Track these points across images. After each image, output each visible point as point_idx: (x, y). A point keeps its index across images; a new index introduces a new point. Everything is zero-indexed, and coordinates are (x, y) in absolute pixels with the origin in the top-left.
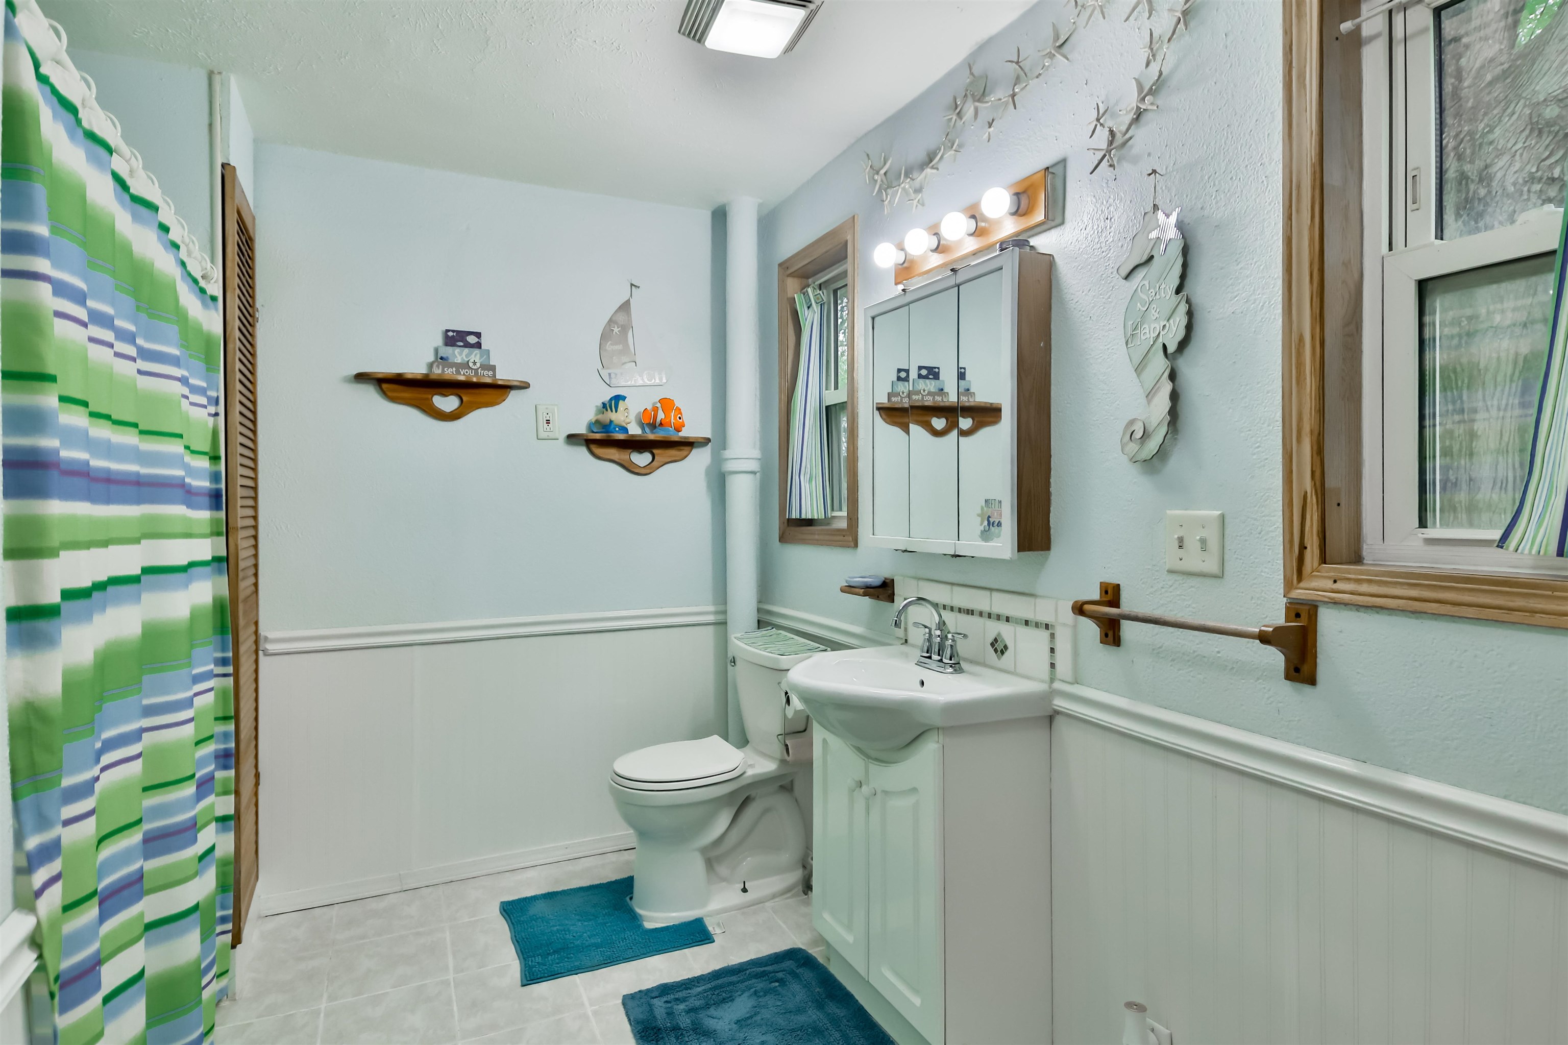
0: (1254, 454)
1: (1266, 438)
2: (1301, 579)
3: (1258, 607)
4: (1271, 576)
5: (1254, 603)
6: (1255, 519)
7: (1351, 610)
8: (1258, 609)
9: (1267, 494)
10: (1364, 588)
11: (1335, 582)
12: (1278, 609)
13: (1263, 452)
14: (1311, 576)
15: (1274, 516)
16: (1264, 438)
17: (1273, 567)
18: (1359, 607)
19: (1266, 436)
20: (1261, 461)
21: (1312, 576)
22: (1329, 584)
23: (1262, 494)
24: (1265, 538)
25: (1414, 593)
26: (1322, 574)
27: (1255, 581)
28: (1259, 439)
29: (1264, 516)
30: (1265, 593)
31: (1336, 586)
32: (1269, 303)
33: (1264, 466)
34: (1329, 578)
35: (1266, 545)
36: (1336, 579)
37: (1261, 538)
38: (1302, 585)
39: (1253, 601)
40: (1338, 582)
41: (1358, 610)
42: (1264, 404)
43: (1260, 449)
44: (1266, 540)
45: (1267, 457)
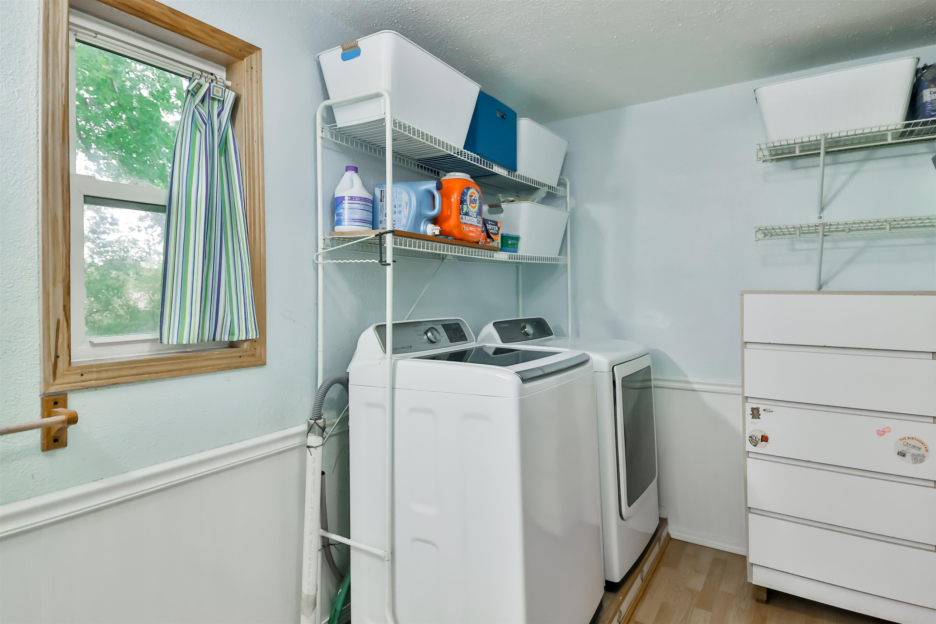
0: (7, 292)
1: (19, 281)
2: (56, 378)
3: (13, 407)
4: (25, 382)
5: (8, 405)
6: (10, 342)
7: (91, 390)
8: (12, 409)
9: (21, 322)
10: (104, 375)
11: (82, 375)
12: (32, 404)
13: (16, 291)
14: (63, 375)
15: (27, 338)
16: (16, 281)
17: (27, 374)
18: (96, 387)
19: (18, 279)
20: (14, 298)
21: (65, 375)
22: (79, 378)
23: (16, 322)
24: (19, 355)
25: (135, 371)
26: (72, 372)
27: (9, 388)
28: (12, 281)
29: (18, 338)
30: (19, 395)
31: (83, 378)
32: (21, 183)
33: (17, 301)
34: (77, 373)
35: (20, 360)
36: (82, 373)
37: (16, 354)
38: (57, 382)
39: (7, 404)
40: (84, 375)
41: (96, 390)
42: (16, 256)
43: (12, 289)
44: (20, 356)
45: (20, 295)
